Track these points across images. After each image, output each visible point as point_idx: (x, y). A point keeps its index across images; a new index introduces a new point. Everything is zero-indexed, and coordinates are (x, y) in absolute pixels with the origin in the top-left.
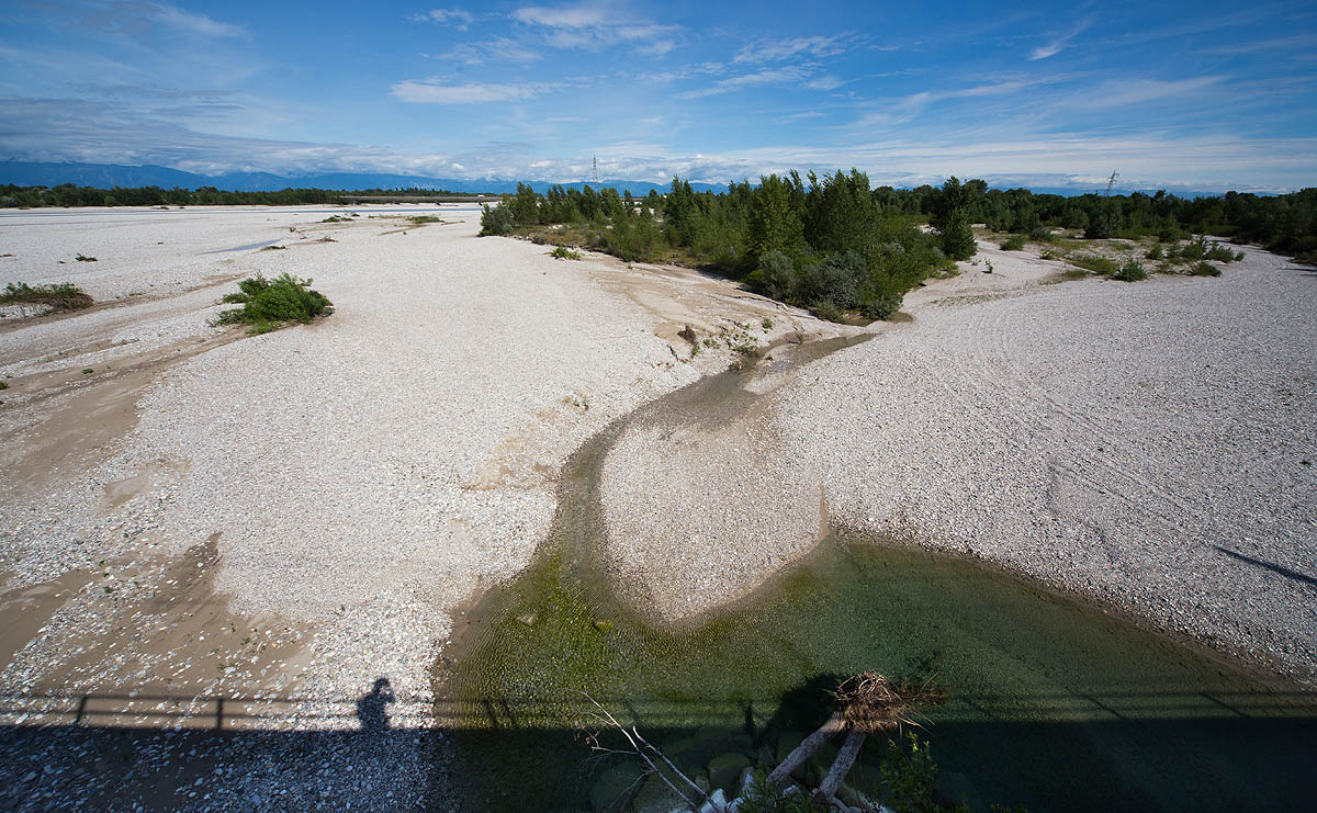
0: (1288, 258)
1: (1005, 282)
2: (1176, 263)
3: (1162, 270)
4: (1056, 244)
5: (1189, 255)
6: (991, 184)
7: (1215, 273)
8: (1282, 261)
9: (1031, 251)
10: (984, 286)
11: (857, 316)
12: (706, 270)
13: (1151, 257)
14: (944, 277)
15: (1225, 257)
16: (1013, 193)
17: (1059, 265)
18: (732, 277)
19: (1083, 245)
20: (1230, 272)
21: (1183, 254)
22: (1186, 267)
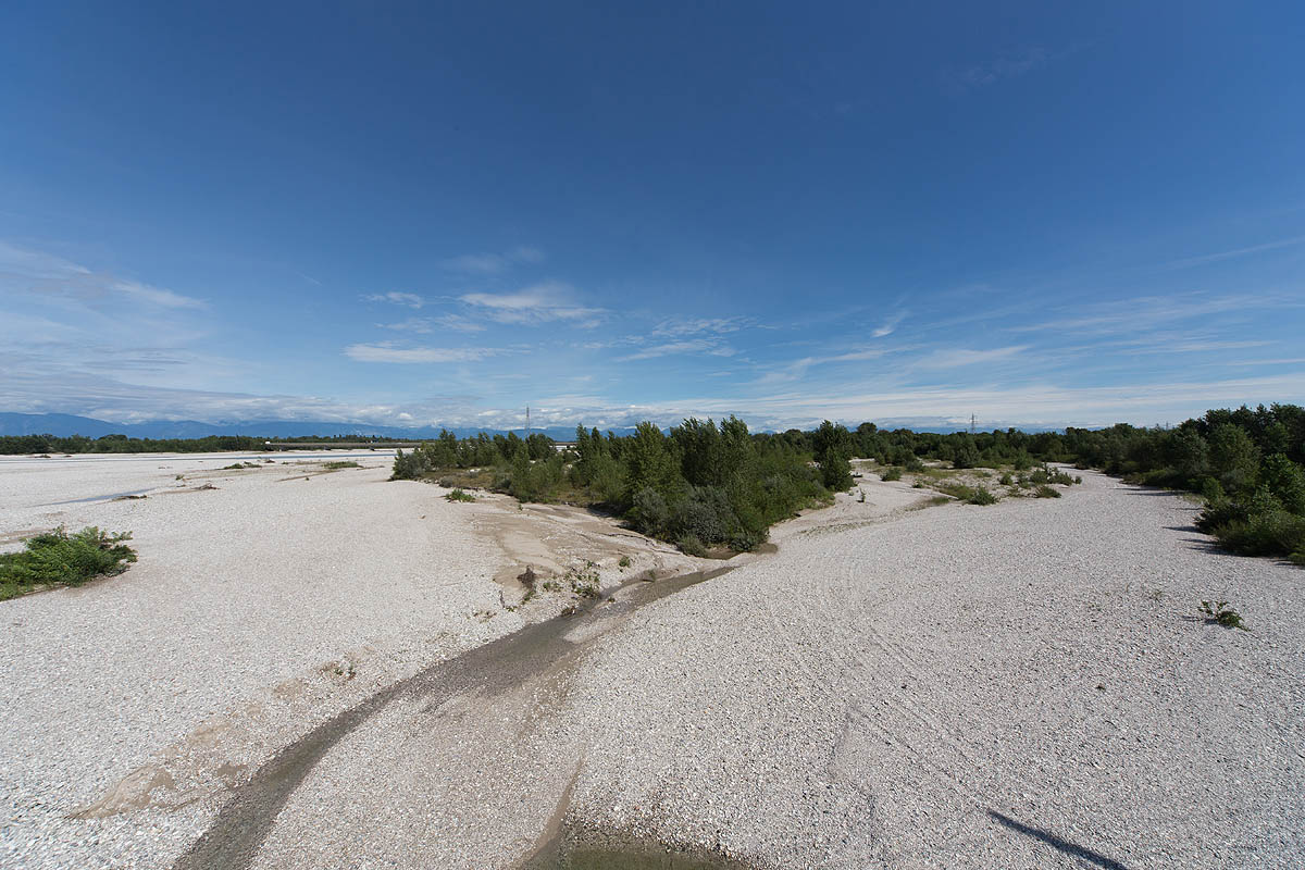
0: (1118, 480)
1: (874, 509)
2: (1025, 488)
3: (1013, 494)
4: (928, 475)
5: (1036, 480)
6: (880, 426)
7: (1057, 495)
8: (1115, 482)
9: (907, 480)
10: (855, 513)
11: (725, 549)
12: (595, 509)
13: (1004, 482)
14: (820, 507)
15: (1066, 481)
16: (898, 432)
17: (928, 493)
18: (615, 514)
19: (952, 475)
20: (1069, 494)
21: (1032, 480)
22: (1033, 491)
